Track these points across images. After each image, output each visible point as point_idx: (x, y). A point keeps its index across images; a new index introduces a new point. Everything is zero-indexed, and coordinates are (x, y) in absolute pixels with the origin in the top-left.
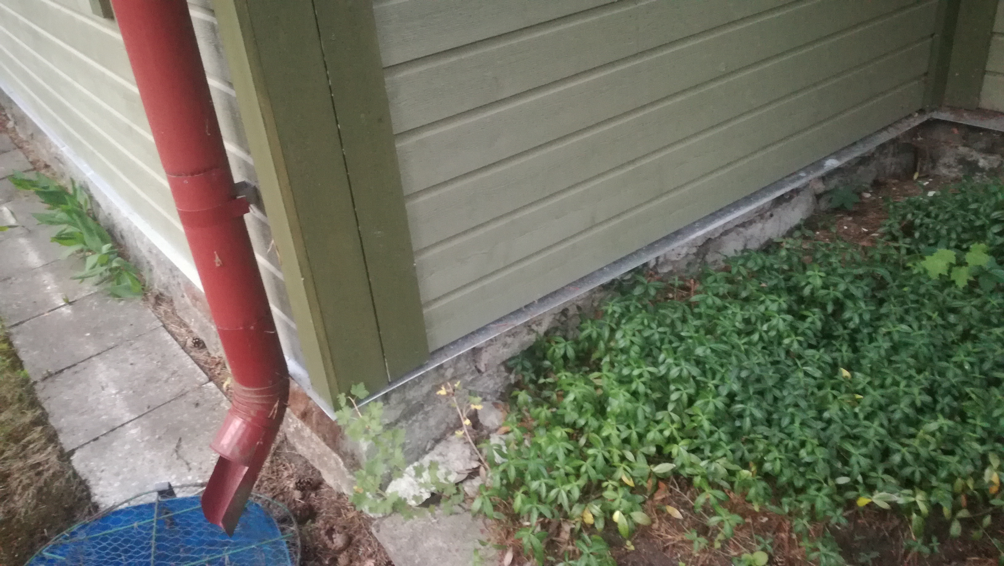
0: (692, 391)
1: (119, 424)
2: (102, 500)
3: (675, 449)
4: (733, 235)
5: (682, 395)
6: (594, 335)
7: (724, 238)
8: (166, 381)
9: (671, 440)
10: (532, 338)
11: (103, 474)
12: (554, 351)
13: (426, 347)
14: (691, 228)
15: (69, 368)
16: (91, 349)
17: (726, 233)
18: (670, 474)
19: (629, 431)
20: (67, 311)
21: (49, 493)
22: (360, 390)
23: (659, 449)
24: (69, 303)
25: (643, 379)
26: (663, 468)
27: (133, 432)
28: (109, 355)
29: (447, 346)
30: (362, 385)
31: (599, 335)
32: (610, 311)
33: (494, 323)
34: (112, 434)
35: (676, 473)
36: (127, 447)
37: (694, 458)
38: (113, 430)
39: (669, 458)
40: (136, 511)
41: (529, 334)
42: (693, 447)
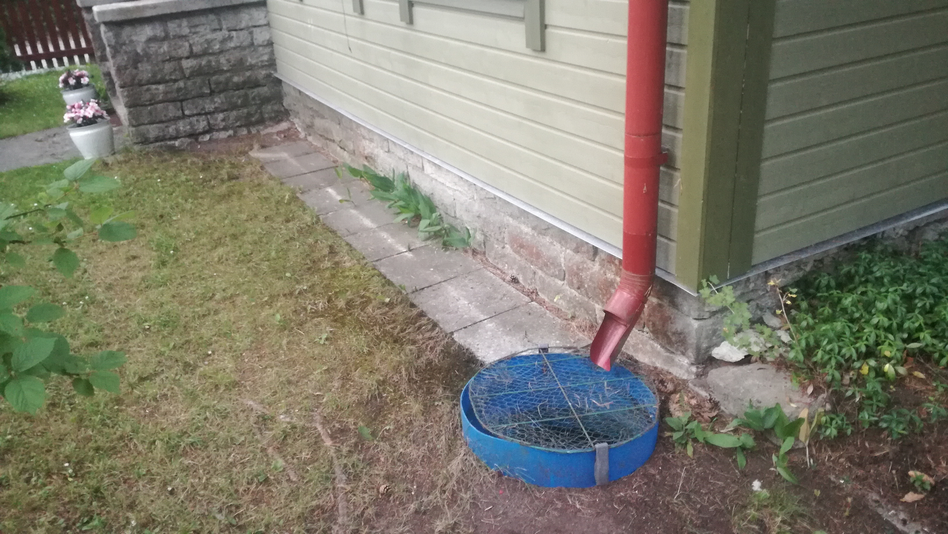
0: (932, 301)
1: (478, 320)
2: (484, 360)
3: (922, 335)
4: (932, 227)
5: (925, 304)
6: (853, 271)
7: (927, 228)
8: (501, 299)
9: (919, 329)
10: (801, 274)
11: (479, 346)
12: (820, 281)
13: (750, 261)
14: (911, 213)
15: (428, 287)
16: (439, 279)
17: (927, 225)
18: (917, 351)
19: (891, 322)
20: (409, 255)
21: (449, 353)
22: (714, 279)
23: (910, 335)
24: (410, 250)
25: (898, 293)
26: (914, 345)
27: (490, 325)
28: (454, 282)
29: (758, 264)
30: (715, 276)
31: (857, 272)
32: (863, 257)
33: (785, 255)
34: (475, 326)
35: (921, 351)
36: (489, 333)
37: (935, 341)
38: (475, 324)
39: (917, 340)
40: (531, 357)
41: (798, 271)
42: (934, 335)
